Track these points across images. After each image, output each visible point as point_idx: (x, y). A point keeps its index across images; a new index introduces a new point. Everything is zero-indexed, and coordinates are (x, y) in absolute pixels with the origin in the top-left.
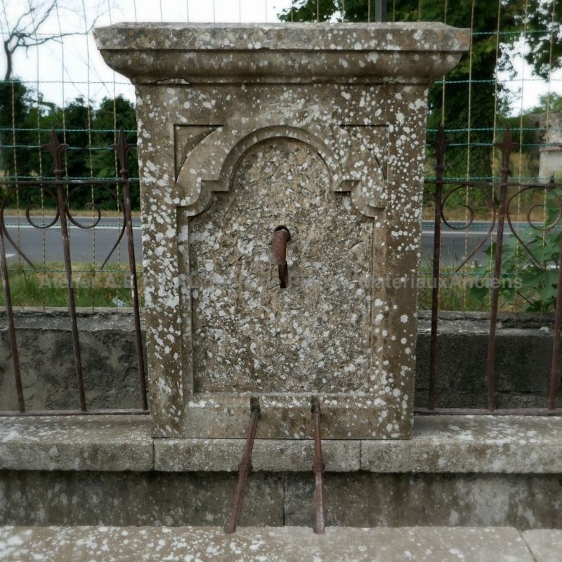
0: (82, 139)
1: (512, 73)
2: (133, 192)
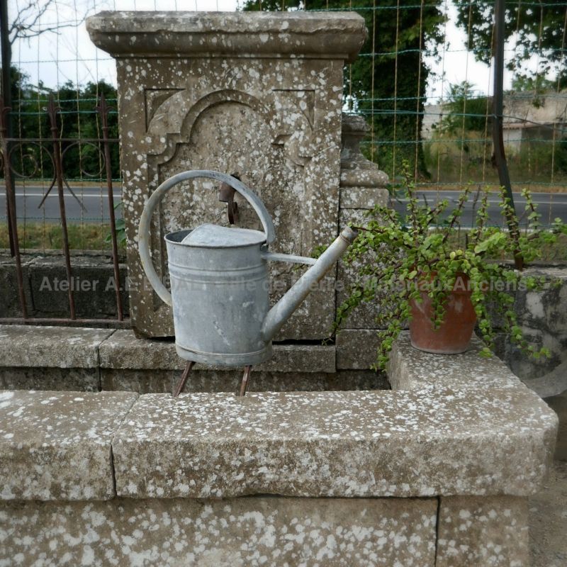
0: (71, 119)
1: (437, 58)
2: (115, 165)
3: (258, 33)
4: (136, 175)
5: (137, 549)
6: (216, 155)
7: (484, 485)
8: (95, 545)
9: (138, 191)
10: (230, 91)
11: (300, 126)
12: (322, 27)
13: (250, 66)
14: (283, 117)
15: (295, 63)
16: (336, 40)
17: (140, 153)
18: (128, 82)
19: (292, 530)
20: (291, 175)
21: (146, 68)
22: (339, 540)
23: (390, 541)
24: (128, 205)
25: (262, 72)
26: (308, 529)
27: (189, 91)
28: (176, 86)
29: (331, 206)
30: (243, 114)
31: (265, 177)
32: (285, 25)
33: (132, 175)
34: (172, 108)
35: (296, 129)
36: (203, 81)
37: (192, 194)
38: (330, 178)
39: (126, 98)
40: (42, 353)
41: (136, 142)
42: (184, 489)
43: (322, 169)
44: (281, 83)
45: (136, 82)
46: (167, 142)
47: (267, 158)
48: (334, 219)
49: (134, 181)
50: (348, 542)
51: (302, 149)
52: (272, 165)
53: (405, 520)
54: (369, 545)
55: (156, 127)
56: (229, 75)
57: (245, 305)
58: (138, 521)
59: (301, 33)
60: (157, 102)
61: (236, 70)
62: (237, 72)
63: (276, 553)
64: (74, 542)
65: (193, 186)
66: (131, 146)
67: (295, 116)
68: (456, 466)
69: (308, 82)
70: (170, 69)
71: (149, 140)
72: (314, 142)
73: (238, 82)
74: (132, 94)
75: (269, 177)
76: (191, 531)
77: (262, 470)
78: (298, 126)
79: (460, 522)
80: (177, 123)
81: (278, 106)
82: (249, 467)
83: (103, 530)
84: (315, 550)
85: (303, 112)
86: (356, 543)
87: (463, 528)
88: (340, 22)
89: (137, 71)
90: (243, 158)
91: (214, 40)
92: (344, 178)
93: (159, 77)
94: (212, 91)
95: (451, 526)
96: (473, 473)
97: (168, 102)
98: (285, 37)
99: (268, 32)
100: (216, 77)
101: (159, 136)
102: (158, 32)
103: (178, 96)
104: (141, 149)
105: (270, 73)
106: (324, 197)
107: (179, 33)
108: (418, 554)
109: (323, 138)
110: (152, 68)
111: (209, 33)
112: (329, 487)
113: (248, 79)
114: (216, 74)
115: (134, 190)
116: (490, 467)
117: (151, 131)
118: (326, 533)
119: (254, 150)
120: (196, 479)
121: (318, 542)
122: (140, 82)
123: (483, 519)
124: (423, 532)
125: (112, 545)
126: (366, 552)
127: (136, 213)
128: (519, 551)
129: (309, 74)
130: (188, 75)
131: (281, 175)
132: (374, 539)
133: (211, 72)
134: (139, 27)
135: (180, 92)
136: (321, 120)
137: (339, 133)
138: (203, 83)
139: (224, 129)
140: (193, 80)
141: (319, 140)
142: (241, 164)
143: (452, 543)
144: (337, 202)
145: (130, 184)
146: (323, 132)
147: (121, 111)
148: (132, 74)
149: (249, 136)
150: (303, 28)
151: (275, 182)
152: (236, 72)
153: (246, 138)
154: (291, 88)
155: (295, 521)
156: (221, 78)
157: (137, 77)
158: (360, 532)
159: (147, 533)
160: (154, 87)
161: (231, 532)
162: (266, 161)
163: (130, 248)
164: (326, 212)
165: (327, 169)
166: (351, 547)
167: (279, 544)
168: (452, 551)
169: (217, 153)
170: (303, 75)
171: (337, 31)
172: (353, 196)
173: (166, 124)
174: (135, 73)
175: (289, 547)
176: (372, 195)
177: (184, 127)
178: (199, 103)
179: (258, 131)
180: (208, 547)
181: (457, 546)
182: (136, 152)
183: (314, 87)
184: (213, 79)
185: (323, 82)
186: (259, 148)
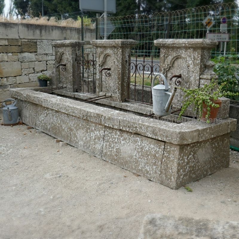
3: (182, 44)
5: (122, 140)
7: (168, 140)
8: (117, 138)
10: (179, 56)
12: (193, 43)
13: (183, 50)
14: (189, 62)
15: (192, 50)
16: (197, 45)
18: (162, 53)
19: (143, 143)
20: (191, 75)
22: (149, 147)
23: (156, 149)
25: (185, 52)
26: (145, 143)
27: (172, 55)
28: (170, 54)
29: (197, 83)
30: (183, 60)
32: (187, 42)
34: (169, 59)
36: (175, 53)
38: (197, 77)
39: (161, 56)
40: (141, 110)
42: (128, 129)
43: (196, 74)
44: (189, 54)
46: (167, 66)
48: (197, 87)
50: (150, 148)
51: (192, 69)
52: (188, 72)
53: (159, 145)
54: (153, 149)
55: (166, 63)
56: (179, 52)
57: (161, 102)
58: (123, 135)
59: (190, 44)
60: (167, 57)
61: (181, 51)
62: (181, 52)
63: (140, 147)
64: (115, 137)
67: (191, 62)
68: (164, 135)
69: (194, 54)
70: (169, 51)
71: (164, 65)
72: (194, 68)
73: (181, 54)
75: (187, 75)
76: (129, 139)
77: (138, 128)
78: (191, 64)
79: (168, 149)
80: (169, 62)
81: (188, 59)
82: (136, 127)
83: (119, 136)
84: (146, 148)
85: (193, 61)
86: (151, 148)
87: (168, 150)
88: (197, 42)
90: (182, 71)
91: (175, 45)
92: (201, 77)
93: (167, 52)
94: (176, 55)
95: (166, 149)
96: (167, 137)
97: (168, 57)
98: (187, 45)
99: (184, 44)
102: (165, 44)
104: (163, 67)
105: (187, 52)
106: (196, 81)
107: (168, 44)
108: (160, 153)
109: (196, 67)
111: (174, 44)
112: (146, 134)
113: (183, 53)
116: (169, 136)
118: (147, 145)
120: (129, 128)
121: (146, 146)
123: (171, 149)
124: (161, 149)
125: (119, 139)
126: (153, 150)
128: (176, 158)
129: (194, 52)
131: (189, 75)
132: (154, 148)
133: (176, 51)
135: (170, 56)
136: (196, 63)
137: (199, 66)
139: (179, 64)
140: (173, 53)
141: (195, 67)
142: (182, 72)
143: (166, 153)
144: (198, 82)
149: (183, 65)
150: (190, 43)
151: (188, 77)
155: (143, 141)
158: (152, 146)
159: (124, 138)
160: (166, 54)
161: (134, 141)
164: (196, 85)
165: (197, 74)
166: (150, 149)
167: (141, 145)
168: (166, 154)
169: (177, 69)
171: (197, 44)
172: (202, 81)
173: (167, 62)
174: (163, 51)
175: (142, 146)
176: (206, 82)
177: (171, 63)
178: (174, 58)
180: (131, 143)
181: (167, 154)
183: (195, 55)
184: (176, 53)
185: (197, 54)
186: (185, 68)
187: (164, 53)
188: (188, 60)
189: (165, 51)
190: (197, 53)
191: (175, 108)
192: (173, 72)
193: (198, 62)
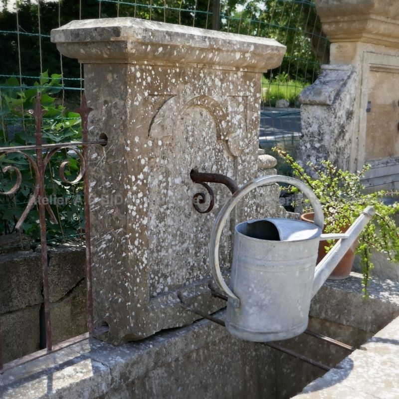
3: (236, 52)
4: (140, 179)
6: (184, 152)
9: (140, 195)
10: (204, 97)
11: (240, 125)
13: (216, 76)
14: (232, 118)
16: (271, 61)
17: (143, 157)
18: (137, 88)
20: (226, 164)
21: (151, 75)
24: (132, 210)
25: (222, 81)
27: (179, 97)
28: (171, 92)
30: (201, 115)
31: (212, 167)
33: (137, 179)
34: (167, 113)
35: (239, 128)
36: (188, 88)
37: (167, 190)
38: (254, 164)
39: (135, 103)
41: (140, 146)
44: (232, 91)
45: (143, 87)
46: (160, 144)
47: (214, 151)
49: (137, 186)
51: (241, 143)
52: (216, 157)
55: (155, 131)
56: (204, 83)
60: (158, 105)
65: (169, 182)
66: (137, 150)
67: (238, 117)
69: (245, 90)
70: (167, 76)
71: (150, 143)
72: (247, 137)
73: (209, 90)
74: (139, 100)
75: (214, 168)
80: (170, 126)
81: (230, 109)
85: (242, 114)
89: (144, 77)
90: (200, 153)
91: (210, 55)
93: (160, 84)
94: (193, 96)
97: (164, 107)
100: (196, 84)
101: (157, 139)
103: (172, 102)
104: (144, 152)
105: (226, 82)
107: (191, 48)
109: (251, 133)
110: (155, 75)
111: (210, 49)
113: (215, 86)
114: (196, 82)
115: (137, 195)
117: (152, 135)
119: (207, 145)
122: (146, 89)
127: (138, 217)
129: (246, 83)
130: (179, 82)
131: (221, 165)
133: (193, 80)
134: (169, 40)
135: (173, 98)
136: (251, 119)
137: (259, 129)
138: (188, 90)
139: (190, 128)
140: (182, 87)
141: (249, 135)
142: (199, 159)
145: (135, 188)
146: (251, 129)
147: (131, 117)
148: (140, 80)
149: (204, 134)
151: (218, 171)
152: (208, 81)
153: (203, 135)
154: (237, 95)
156: (199, 85)
157: (144, 83)
160: (156, 93)
162: (213, 154)
163: (132, 253)
165: (252, 158)
169: (184, 150)
170: (243, 84)
173: (163, 127)
174: (143, 79)
178: (184, 106)
179: (209, 129)
182: (140, 156)
183: (248, 93)
184: (194, 86)
185: (252, 90)
186: (209, 144)
187: (150, 86)
188: (232, 112)
189: (149, 79)
190: (252, 85)
191: (195, 298)
192: (170, 166)
193: (255, 115)
